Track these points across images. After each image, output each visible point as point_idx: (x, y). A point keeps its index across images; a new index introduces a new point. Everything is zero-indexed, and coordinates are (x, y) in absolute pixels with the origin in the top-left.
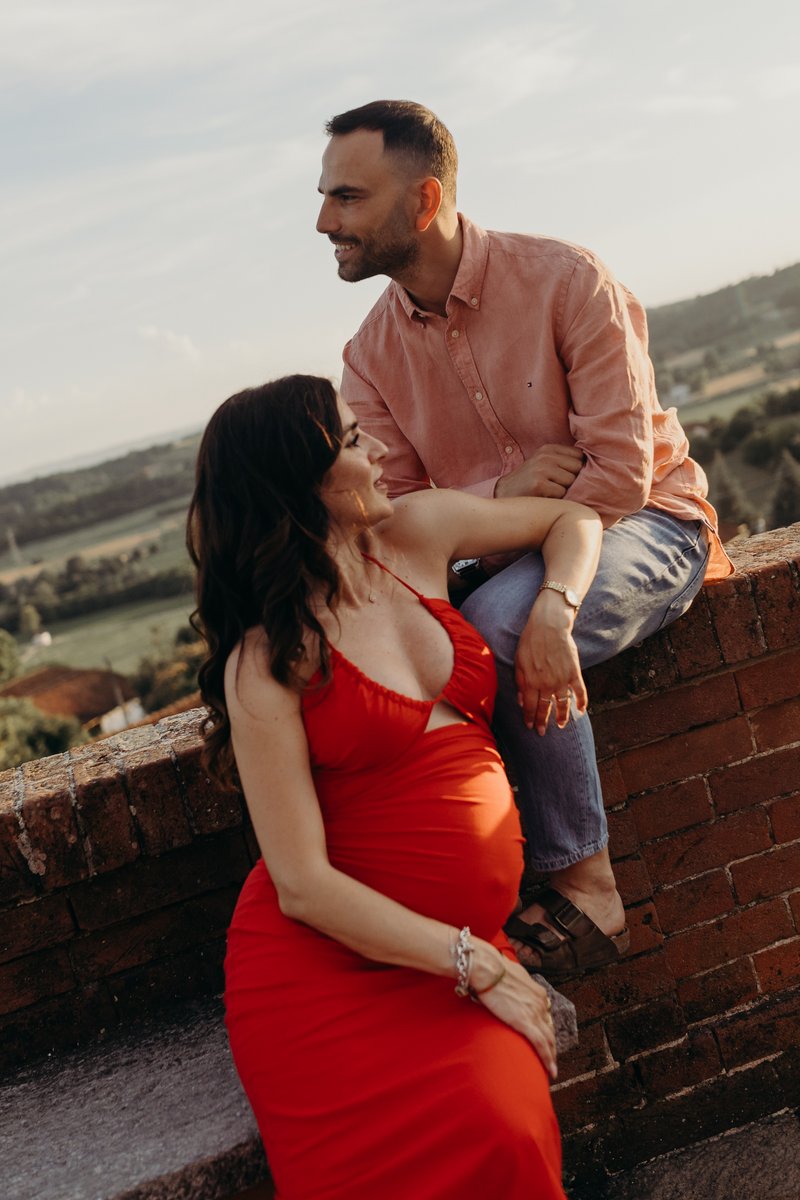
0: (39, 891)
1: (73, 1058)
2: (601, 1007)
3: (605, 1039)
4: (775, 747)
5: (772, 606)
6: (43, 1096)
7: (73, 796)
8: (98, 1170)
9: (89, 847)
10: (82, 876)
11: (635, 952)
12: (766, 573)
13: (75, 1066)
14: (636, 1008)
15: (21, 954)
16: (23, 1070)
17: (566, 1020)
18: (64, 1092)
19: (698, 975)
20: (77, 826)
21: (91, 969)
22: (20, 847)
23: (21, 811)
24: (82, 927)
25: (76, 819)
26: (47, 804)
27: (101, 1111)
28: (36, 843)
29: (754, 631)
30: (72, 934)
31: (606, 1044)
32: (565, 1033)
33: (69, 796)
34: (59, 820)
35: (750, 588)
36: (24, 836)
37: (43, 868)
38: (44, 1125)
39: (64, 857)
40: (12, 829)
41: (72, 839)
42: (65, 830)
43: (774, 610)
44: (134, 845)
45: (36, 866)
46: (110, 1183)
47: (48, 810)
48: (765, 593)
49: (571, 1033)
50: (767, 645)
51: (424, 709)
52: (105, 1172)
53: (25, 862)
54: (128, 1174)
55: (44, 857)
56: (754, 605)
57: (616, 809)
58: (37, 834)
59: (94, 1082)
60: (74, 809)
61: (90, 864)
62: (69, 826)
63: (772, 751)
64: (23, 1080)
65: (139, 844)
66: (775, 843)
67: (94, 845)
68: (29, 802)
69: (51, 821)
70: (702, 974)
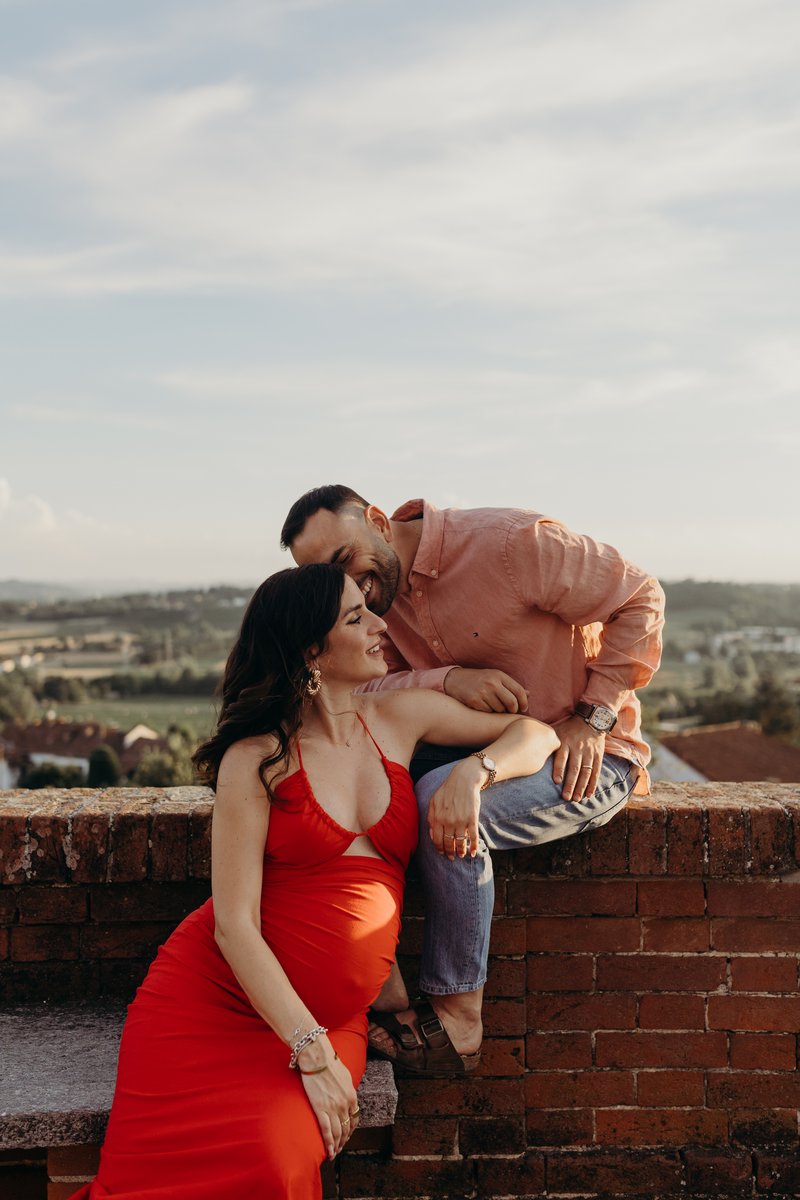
0: (68, 881)
1: (58, 1009)
2: (460, 1107)
3: (457, 1134)
4: (658, 951)
5: (680, 839)
6: (22, 1029)
7: (111, 820)
8: (17, 1092)
9: (111, 861)
10: (101, 880)
11: (499, 1075)
12: (682, 812)
13: (55, 1016)
14: (488, 1118)
15: (45, 922)
16: (21, 1007)
17: (388, 1102)
18: (36, 1031)
19: (547, 1110)
20: (107, 843)
21: (92, 949)
22: (64, 843)
23: (73, 819)
24: (92, 916)
25: (108, 838)
26: (92, 820)
27: (49, 1053)
28: (75, 846)
29: (659, 855)
30: (83, 920)
31: (456, 1138)
32: (384, 1112)
33: (108, 819)
34: (96, 834)
35: (665, 820)
36: (68, 838)
37: (76, 865)
38: (7, 1049)
39: (93, 862)
40: (62, 830)
41: (101, 851)
42: (99, 842)
43: (680, 843)
44: (144, 870)
45: (71, 862)
46: (18, 1105)
47: (91, 825)
48: (677, 828)
49: (389, 1114)
50: (667, 868)
51: (348, 838)
52: (20, 1096)
53: (65, 856)
54: (32, 1103)
55: (78, 857)
56: (665, 834)
57: (514, 958)
58: (78, 840)
59: (59, 1032)
60: (109, 829)
61: (109, 872)
62: (102, 841)
63: (655, 953)
64: (18, 1014)
65: (147, 870)
66: (638, 1026)
67: (115, 860)
68: (81, 815)
69: (90, 833)
70: (551, 1110)
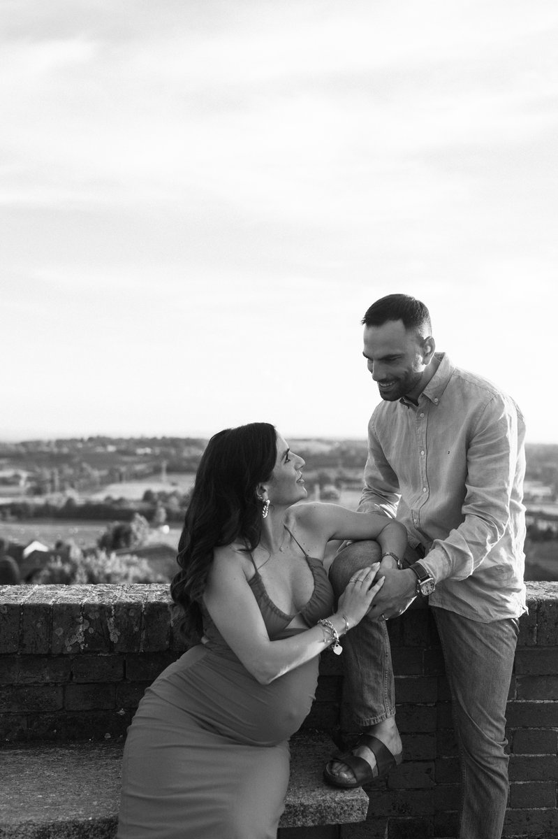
0: (111, 651)
1: (102, 745)
2: (390, 811)
3: (387, 830)
4: (527, 699)
5: (546, 621)
6: (80, 759)
7: (144, 606)
8: (95, 803)
9: (143, 636)
10: (136, 650)
11: (417, 787)
12: (548, 602)
13: (101, 749)
14: (409, 818)
15: (92, 681)
16: (74, 743)
17: (362, 805)
18: (91, 760)
19: (448, 812)
20: (141, 623)
21: (126, 701)
22: (108, 625)
23: (115, 606)
24: (127, 677)
25: (141, 619)
26: (129, 606)
27: (107, 776)
28: (117, 625)
29: (532, 632)
30: (121, 679)
31: (386, 832)
32: (360, 812)
33: (142, 605)
34: (133, 617)
35: (536, 608)
36: (112, 619)
37: (117, 639)
38: (75, 773)
39: (130, 637)
40: (107, 614)
41: (136, 629)
42: (134, 623)
43: (546, 624)
44: (167, 643)
45: (114, 638)
46: (99, 811)
47: (129, 610)
48: (544, 613)
49: (363, 813)
50: (537, 641)
52: (98, 805)
53: (109, 633)
54: (109, 810)
55: (119, 634)
56: (536, 617)
57: (429, 705)
58: (119, 621)
59: (108, 761)
60: (142, 613)
61: (141, 646)
62: (137, 622)
63: (524, 701)
64: (72, 748)
65: (170, 642)
66: (512, 752)
67: (147, 636)
68: (120, 603)
69: (128, 616)
70: (451, 812)
